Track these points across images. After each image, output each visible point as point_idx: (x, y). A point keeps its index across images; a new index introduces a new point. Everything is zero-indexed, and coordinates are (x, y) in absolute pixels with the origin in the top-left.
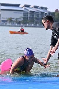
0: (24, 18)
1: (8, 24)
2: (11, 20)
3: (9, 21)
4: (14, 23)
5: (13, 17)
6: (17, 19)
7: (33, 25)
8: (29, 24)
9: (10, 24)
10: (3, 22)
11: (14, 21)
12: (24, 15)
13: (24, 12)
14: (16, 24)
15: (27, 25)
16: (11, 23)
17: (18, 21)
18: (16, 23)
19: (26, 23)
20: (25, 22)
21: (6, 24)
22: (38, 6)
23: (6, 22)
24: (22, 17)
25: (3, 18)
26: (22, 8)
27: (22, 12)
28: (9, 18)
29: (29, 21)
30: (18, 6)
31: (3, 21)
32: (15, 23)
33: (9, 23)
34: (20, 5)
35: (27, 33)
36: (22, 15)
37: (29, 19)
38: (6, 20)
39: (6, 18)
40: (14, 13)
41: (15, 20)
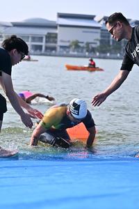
0: (101, 41)
1: (71, 53)
2: (76, 45)
3: (73, 47)
4: (82, 52)
5: (80, 41)
6: (88, 44)
7: (119, 55)
8: (111, 54)
9: (76, 53)
10: (62, 49)
11: (83, 48)
12: (102, 36)
13: (102, 30)
14: (87, 54)
15: (108, 54)
16: (78, 51)
17: (90, 47)
18: (87, 51)
19: (105, 52)
20: (104, 49)
21: (68, 52)
22: (130, 20)
23: (67, 50)
24: (97, 40)
25: (62, 41)
26: (99, 22)
27: (99, 31)
28: (73, 42)
29: (111, 47)
30: (91, 18)
31: (61, 47)
32: (85, 50)
33: (74, 51)
34: (94, 16)
35: (101, 70)
36: (98, 36)
37: (111, 43)
38: (67, 44)
39: (69, 41)
40: (84, 32)
41: (85, 46)
